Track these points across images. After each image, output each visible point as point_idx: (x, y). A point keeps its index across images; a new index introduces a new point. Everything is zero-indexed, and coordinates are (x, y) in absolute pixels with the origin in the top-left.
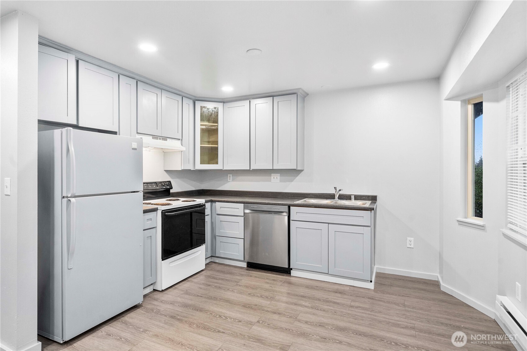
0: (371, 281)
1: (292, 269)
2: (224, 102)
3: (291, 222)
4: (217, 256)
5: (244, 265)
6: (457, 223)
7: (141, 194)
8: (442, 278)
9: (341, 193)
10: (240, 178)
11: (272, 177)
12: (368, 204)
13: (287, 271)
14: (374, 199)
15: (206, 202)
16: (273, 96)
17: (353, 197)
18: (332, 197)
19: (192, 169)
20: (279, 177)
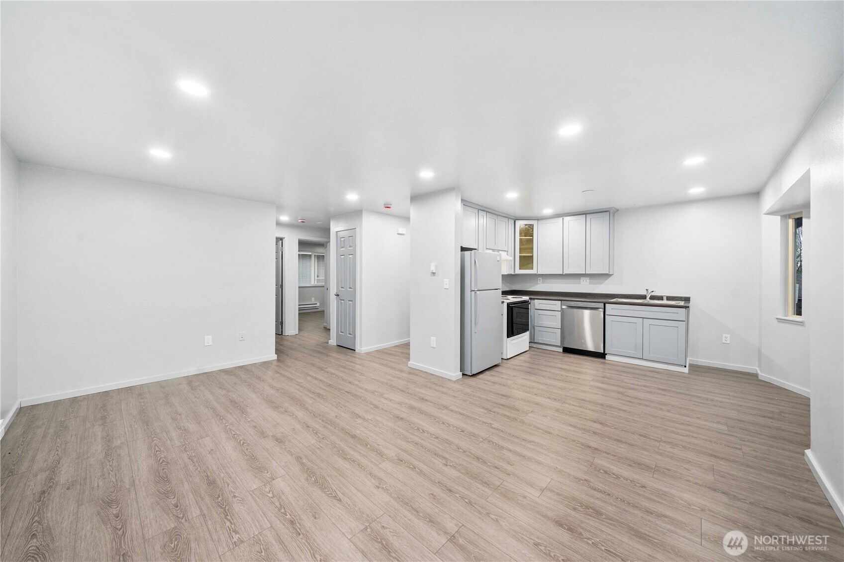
0: (685, 367)
1: (606, 354)
2: (538, 220)
3: (606, 316)
4: (535, 341)
5: (561, 350)
6: (776, 321)
7: (500, 292)
8: (761, 370)
9: (653, 294)
10: (551, 280)
11: (582, 280)
12: (682, 303)
13: (602, 356)
14: (687, 299)
15: (530, 299)
16: (586, 214)
17: (665, 298)
18: (644, 297)
19: (513, 273)
20: (588, 281)
